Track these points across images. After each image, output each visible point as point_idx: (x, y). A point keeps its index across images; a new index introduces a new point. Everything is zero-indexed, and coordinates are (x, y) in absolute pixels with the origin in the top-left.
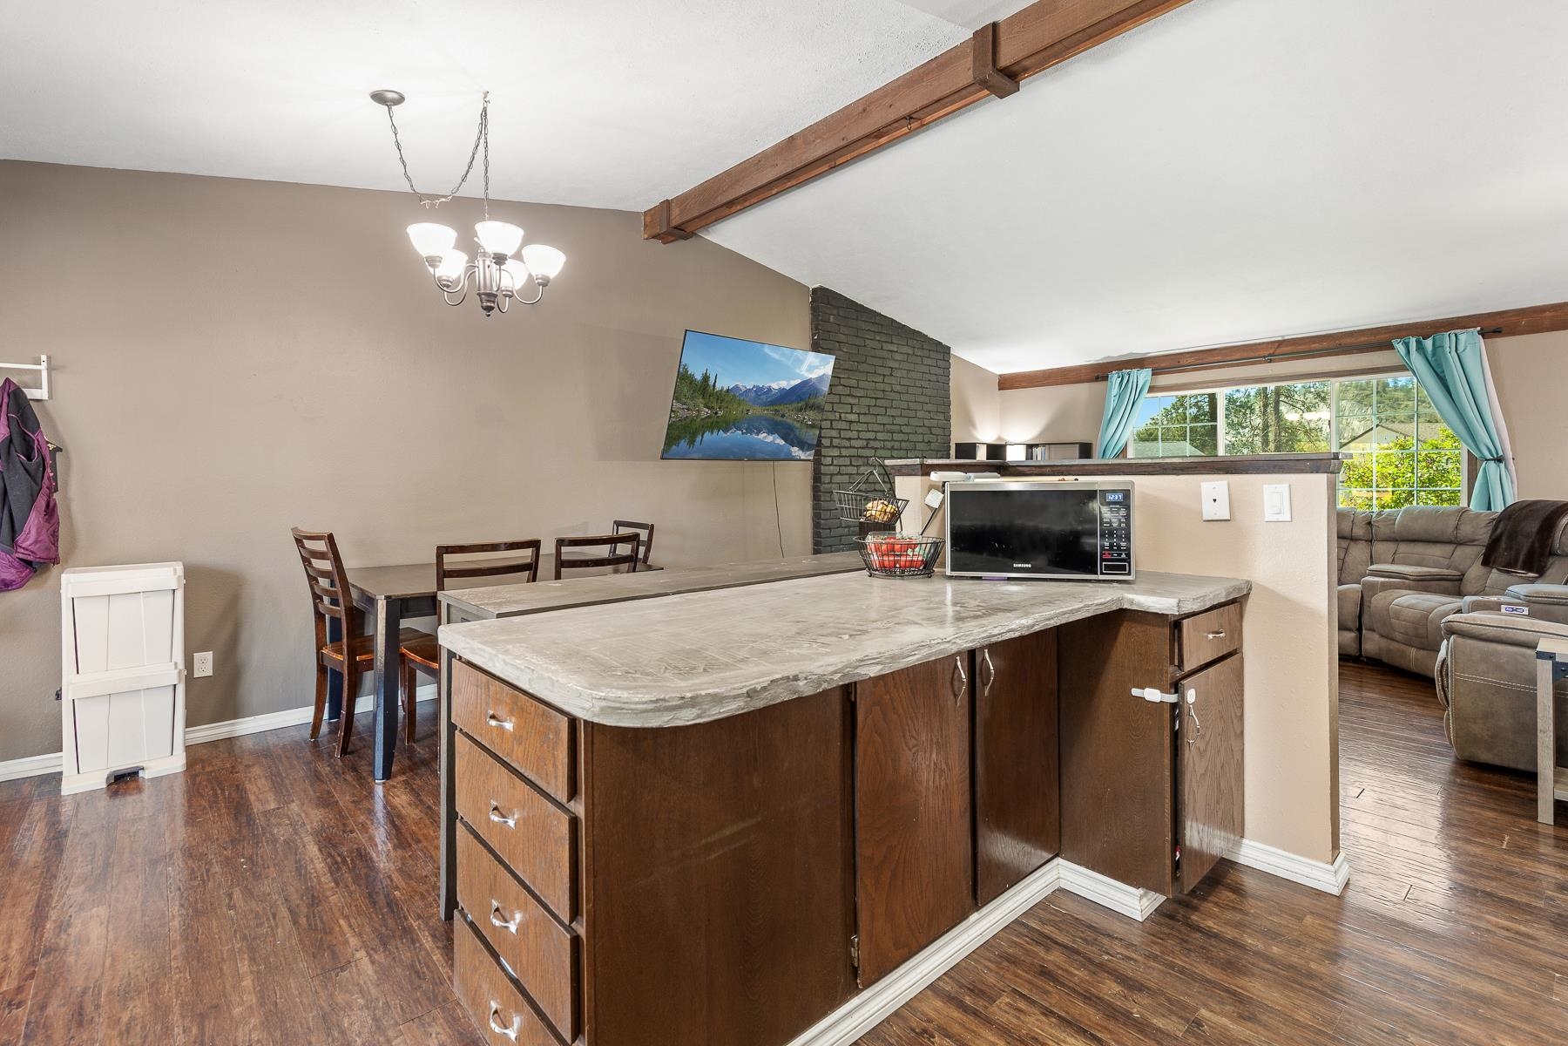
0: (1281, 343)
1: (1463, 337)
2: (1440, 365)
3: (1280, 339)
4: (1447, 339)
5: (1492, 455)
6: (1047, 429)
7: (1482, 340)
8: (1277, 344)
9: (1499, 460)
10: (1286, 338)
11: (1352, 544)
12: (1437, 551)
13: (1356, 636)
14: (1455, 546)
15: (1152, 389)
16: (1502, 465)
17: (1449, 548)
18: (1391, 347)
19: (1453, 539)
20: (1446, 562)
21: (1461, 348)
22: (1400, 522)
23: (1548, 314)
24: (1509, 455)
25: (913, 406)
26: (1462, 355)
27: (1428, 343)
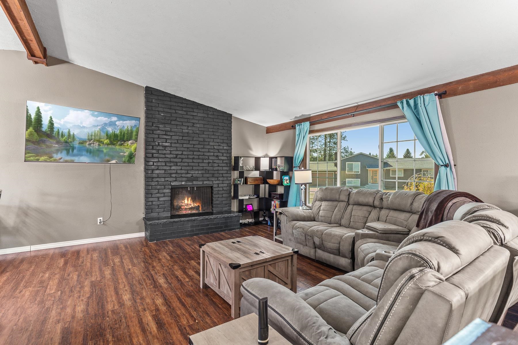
0: (357, 107)
1: (427, 97)
2: (418, 114)
3: (356, 104)
4: (420, 99)
5: (443, 163)
6: (281, 150)
7: (437, 99)
8: (356, 107)
9: (446, 166)
10: (360, 104)
11: (373, 209)
12: (402, 216)
13: (351, 262)
14: (411, 214)
15: (311, 132)
16: (448, 169)
17: (408, 215)
18: (396, 106)
19: (410, 210)
20: (405, 223)
21: (426, 104)
22: (391, 198)
23: (472, 82)
24: (452, 163)
25: (207, 140)
26: (427, 108)
27: (412, 102)
